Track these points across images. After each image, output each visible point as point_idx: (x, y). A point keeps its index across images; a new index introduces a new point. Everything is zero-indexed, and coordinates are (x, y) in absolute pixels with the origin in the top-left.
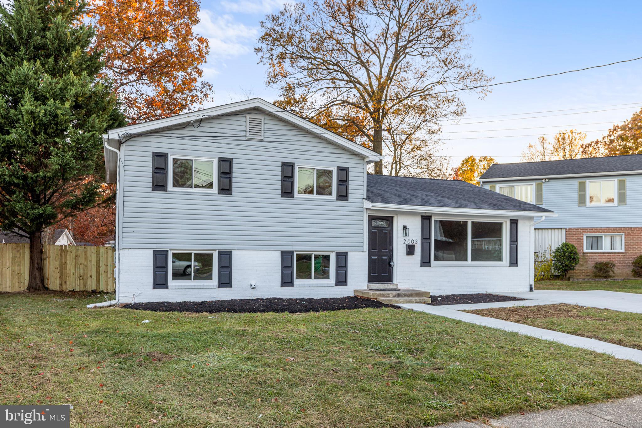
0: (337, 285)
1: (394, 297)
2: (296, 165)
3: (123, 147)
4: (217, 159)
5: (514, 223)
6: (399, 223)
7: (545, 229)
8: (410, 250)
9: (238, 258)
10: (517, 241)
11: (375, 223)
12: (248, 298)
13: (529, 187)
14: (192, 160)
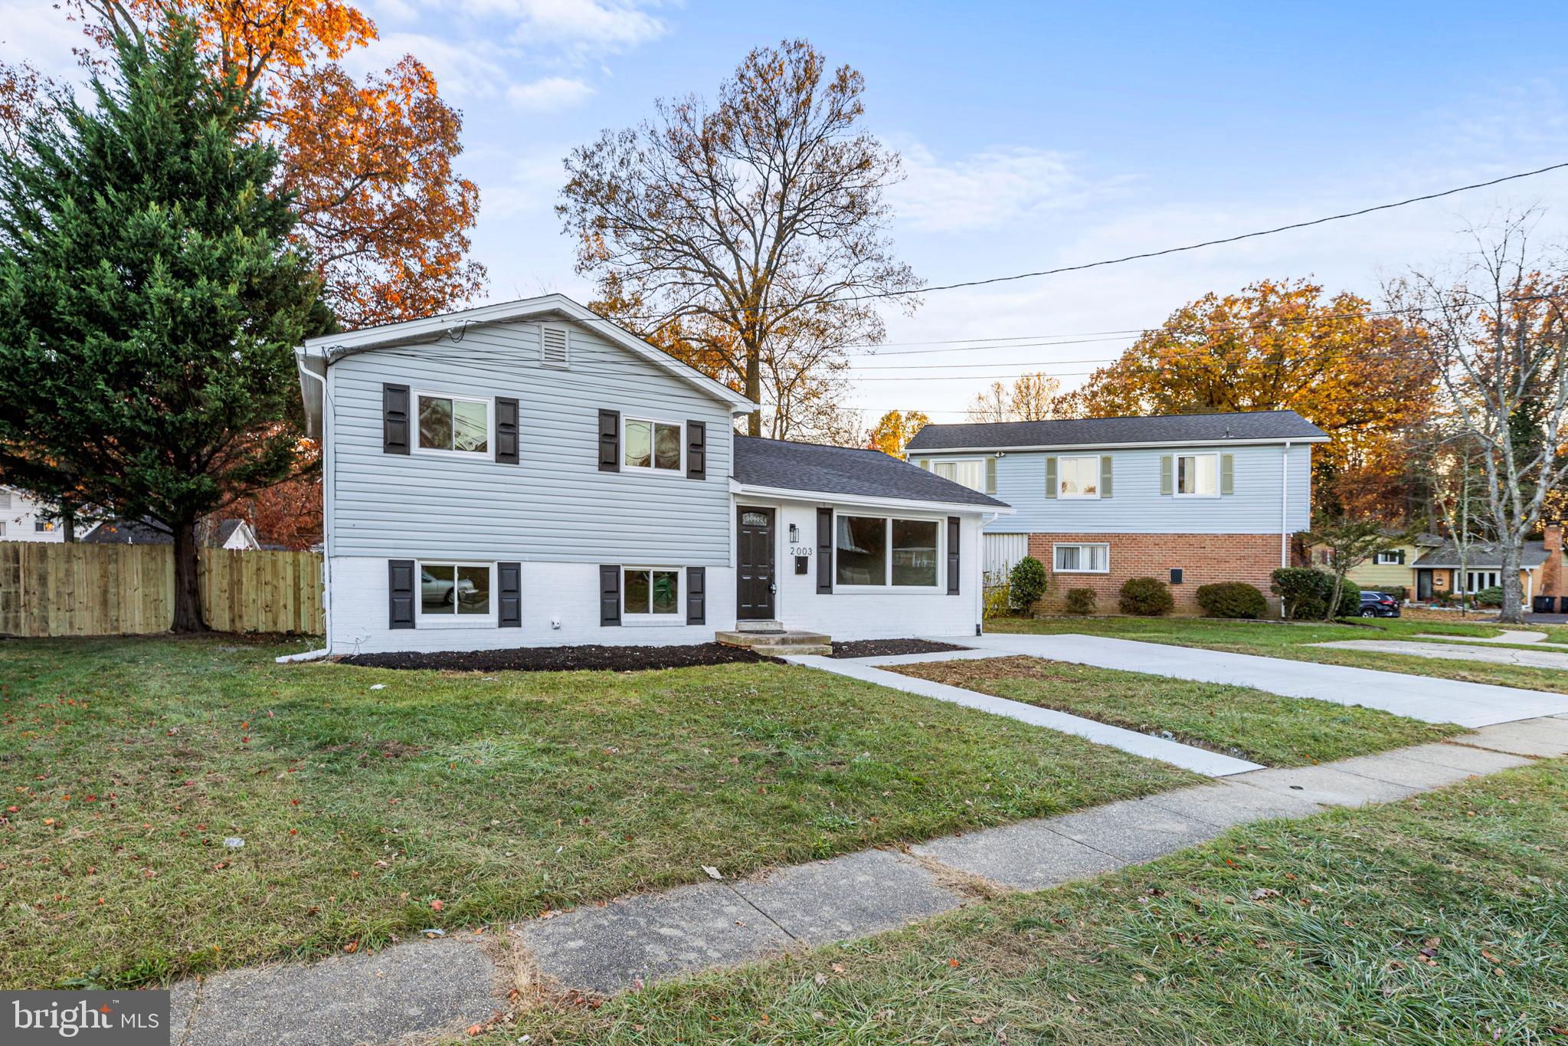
0: (689, 623)
1: (777, 644)
2: (622, 415)
3: (331, 372)
4: (493, 400)
5: (954, 522)
6: (784, 518)
7: (999, 534)
8: (801, 566)
9: (531, 578)
10: (958, 553)
11: (749, 518)
12: (548, 646)
13: (977, 465)
14: (451, 400)
